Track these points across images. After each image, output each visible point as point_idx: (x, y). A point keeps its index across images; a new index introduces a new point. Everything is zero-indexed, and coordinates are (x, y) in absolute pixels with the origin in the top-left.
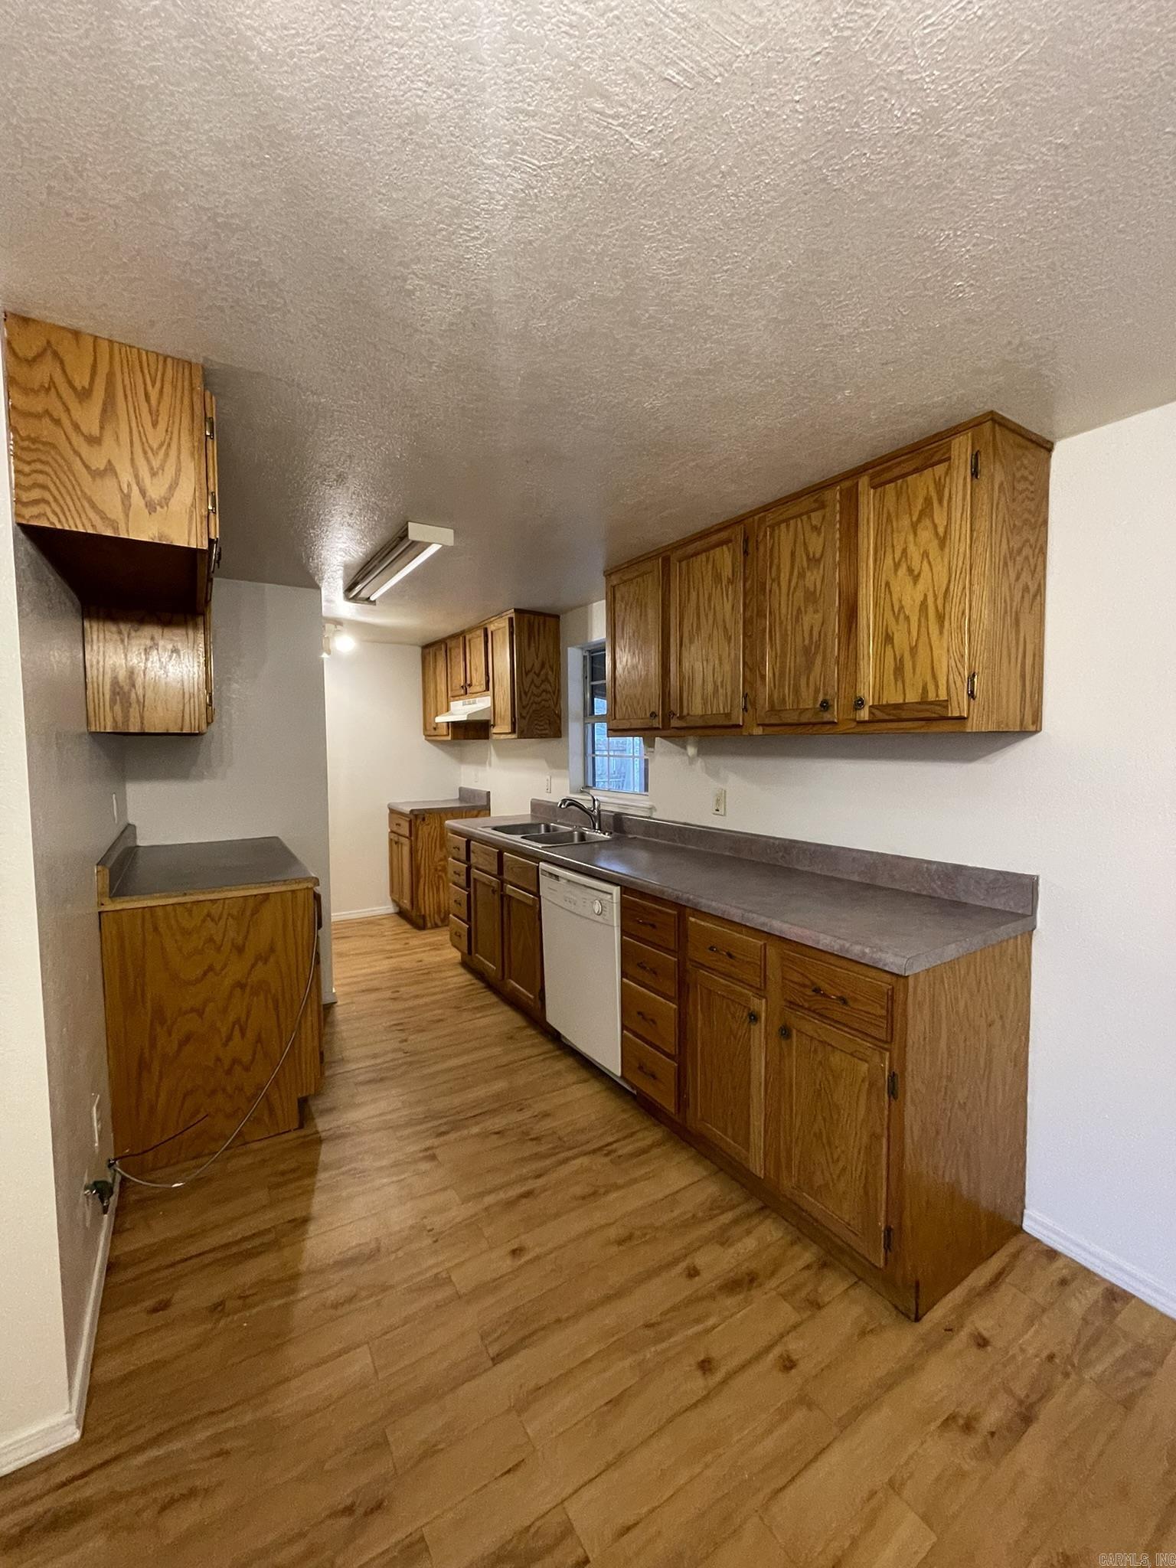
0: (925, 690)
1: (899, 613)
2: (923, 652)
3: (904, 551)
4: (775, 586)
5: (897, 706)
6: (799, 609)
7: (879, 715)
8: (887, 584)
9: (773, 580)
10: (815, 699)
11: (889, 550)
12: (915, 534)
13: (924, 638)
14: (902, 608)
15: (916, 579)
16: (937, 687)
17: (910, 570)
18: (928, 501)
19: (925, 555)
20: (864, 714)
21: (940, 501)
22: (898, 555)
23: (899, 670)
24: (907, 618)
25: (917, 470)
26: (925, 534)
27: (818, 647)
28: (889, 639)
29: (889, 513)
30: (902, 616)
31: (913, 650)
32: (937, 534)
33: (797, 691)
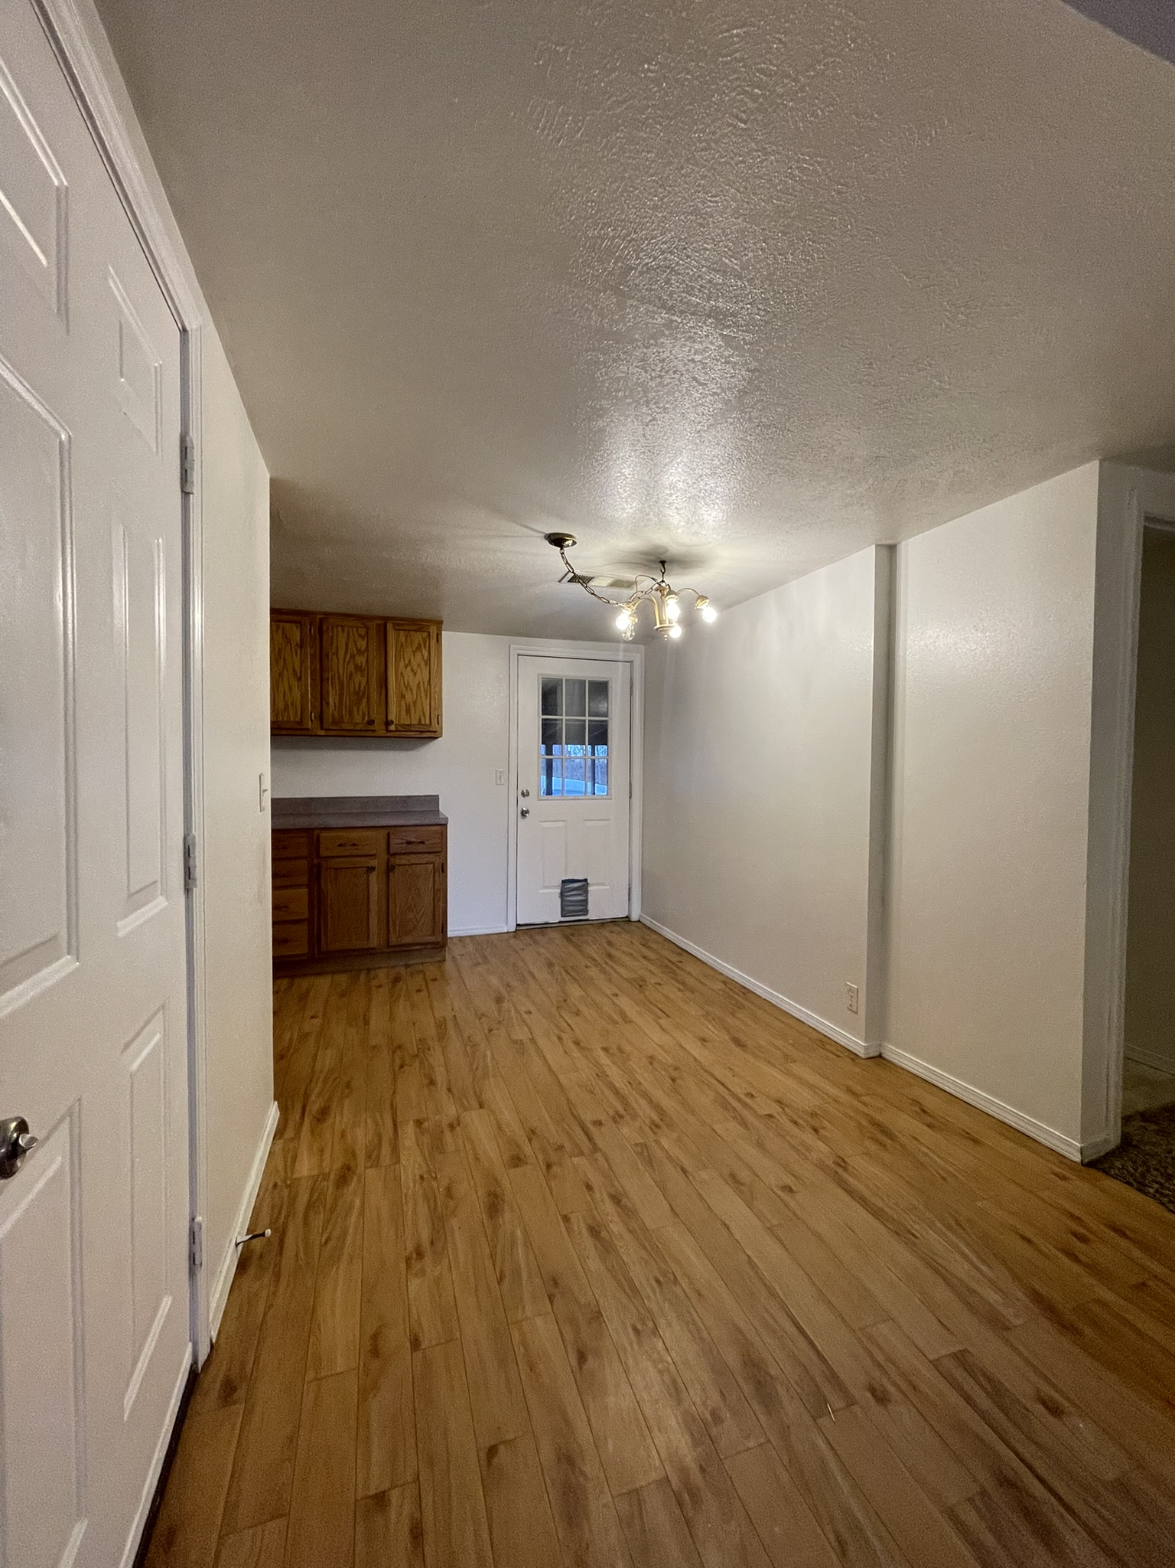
0: (420, 719)
1: (407, 686)
2: (418, 704)
3: (410, 661)
4: (334, 657)
5: (408, 725)
6: (351, 674)
7: (400, 728)
8: (402, 673)
9: (333, 654)
10: (363, 719)
11: (402, 659)
12: (414, 655)
13: (419, 698)
14: (408, 684)
15: (415, 674)
16: (425, 718)
17: (412, 670)
18: (419, 644)
19: (419, 665)
20: (392, 727)
21: (425, 647)
22: (407, 662)
23: (408, 711)
24: (411, 690)
25: (416, 631)
26: (418, 656)
27: (364, 694)
28: (403, 696)
29: (402, 643)
30: (409, 689)
31: (415, 703)
32: (424, 658)
33: (351, 713)
